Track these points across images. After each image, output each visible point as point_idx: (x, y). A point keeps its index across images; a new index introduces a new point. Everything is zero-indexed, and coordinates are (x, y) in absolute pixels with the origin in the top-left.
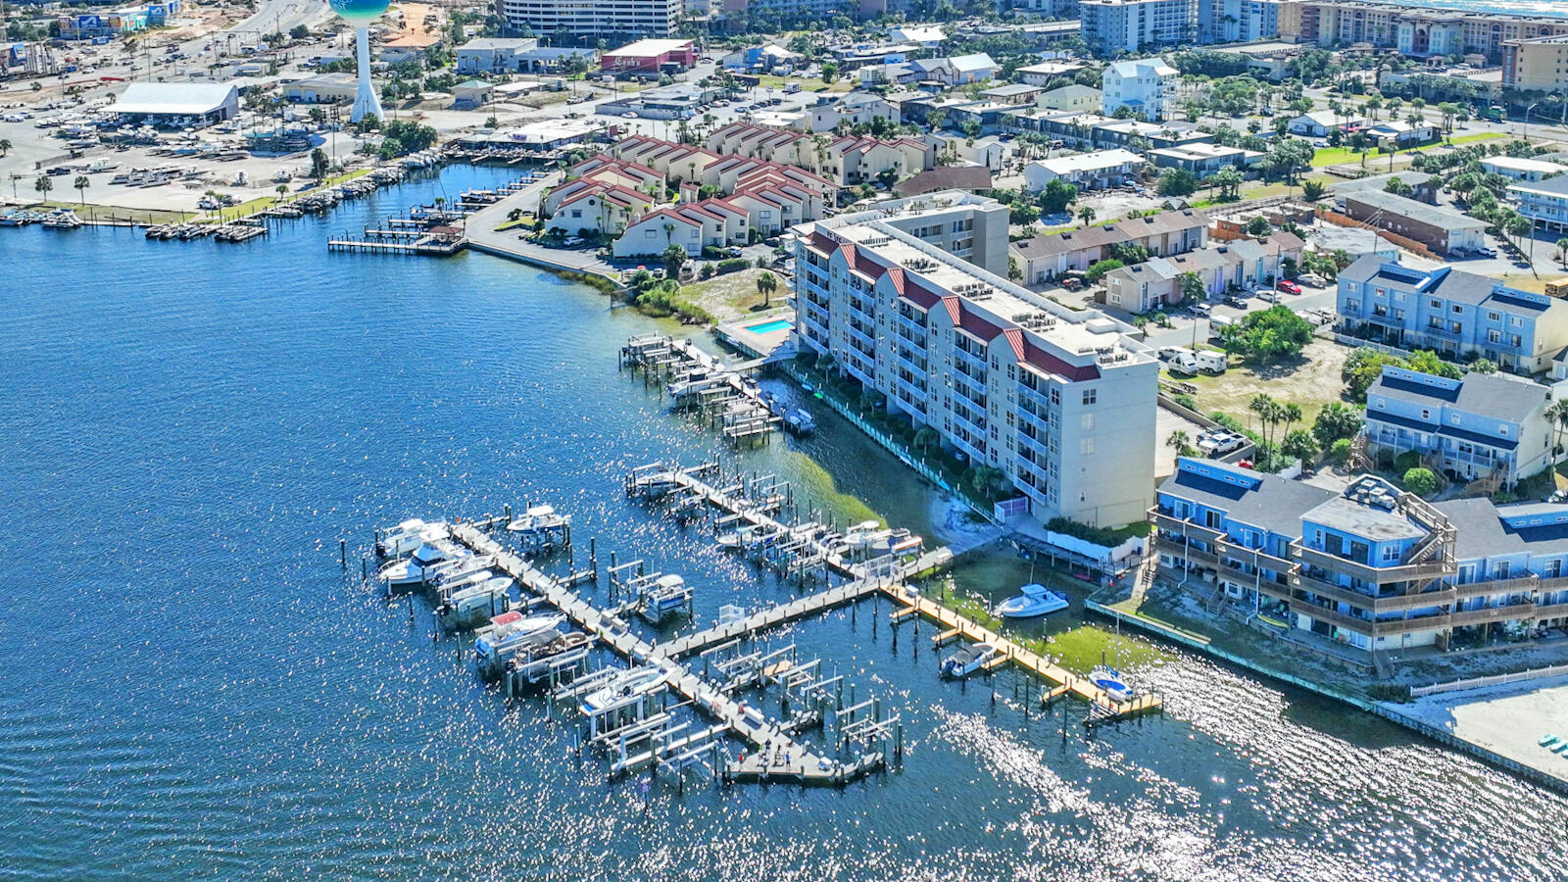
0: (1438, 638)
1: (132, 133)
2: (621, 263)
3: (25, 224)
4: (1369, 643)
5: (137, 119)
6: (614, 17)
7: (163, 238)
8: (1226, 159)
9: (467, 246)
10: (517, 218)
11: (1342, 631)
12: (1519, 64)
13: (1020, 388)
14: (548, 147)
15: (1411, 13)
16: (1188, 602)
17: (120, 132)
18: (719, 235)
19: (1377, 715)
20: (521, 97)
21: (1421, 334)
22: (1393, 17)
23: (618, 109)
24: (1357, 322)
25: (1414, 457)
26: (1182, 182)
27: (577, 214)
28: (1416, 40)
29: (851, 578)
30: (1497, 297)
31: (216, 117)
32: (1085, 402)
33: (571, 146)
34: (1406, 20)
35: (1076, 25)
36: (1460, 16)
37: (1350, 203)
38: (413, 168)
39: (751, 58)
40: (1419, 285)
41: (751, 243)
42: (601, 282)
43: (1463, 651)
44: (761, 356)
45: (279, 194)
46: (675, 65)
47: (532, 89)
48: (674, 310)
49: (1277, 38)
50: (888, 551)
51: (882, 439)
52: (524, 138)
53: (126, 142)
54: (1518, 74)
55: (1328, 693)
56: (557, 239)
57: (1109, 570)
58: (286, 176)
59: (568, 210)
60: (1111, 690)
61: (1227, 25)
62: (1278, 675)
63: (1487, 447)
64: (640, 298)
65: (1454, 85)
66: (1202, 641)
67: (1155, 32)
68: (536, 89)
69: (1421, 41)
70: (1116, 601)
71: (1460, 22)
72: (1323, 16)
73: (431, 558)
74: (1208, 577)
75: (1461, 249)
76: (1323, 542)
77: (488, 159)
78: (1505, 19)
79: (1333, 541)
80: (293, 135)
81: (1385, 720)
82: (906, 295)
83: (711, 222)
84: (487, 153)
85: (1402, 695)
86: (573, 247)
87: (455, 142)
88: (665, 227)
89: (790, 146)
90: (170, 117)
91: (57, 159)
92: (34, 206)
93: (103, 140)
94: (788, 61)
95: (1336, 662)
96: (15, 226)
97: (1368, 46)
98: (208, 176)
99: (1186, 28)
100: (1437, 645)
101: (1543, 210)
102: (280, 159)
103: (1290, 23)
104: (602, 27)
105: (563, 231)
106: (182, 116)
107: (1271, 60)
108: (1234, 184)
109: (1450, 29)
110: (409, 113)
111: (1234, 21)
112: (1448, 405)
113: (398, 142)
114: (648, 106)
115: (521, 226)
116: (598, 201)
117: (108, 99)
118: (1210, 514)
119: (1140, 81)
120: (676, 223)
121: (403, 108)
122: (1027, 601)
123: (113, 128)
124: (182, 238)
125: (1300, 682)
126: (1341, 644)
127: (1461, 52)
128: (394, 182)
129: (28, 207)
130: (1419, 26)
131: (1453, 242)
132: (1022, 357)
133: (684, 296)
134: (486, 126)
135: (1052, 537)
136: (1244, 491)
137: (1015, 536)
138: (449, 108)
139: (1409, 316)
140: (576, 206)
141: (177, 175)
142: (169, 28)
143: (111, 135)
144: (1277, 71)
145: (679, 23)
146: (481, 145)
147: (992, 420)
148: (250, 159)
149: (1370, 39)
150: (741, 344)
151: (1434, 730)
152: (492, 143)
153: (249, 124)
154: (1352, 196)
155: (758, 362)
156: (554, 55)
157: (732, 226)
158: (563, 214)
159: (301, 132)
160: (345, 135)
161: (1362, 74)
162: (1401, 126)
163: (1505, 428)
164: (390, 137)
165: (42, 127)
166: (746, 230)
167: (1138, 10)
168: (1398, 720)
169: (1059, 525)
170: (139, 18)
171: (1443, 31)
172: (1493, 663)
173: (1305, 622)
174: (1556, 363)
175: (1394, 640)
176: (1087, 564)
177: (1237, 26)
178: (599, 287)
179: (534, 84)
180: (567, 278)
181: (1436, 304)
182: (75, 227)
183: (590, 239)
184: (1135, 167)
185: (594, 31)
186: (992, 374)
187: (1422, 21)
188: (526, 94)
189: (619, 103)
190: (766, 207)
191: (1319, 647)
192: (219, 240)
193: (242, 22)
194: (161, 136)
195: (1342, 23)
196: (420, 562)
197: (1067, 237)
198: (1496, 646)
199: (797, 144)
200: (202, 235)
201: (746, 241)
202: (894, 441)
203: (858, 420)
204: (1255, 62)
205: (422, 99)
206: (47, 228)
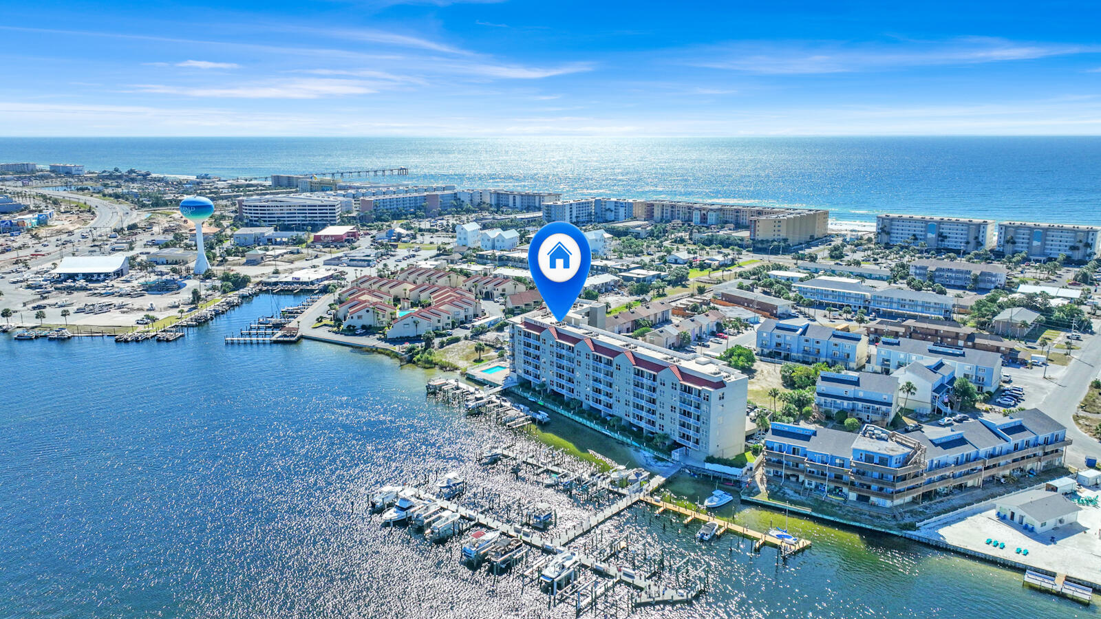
0: (914, 498)
1: (72, 284)
2: (394, 341)
3: (37, 337)
4: (888, 503)
5: (73, 277)
6: (308, 215)
7: (126, 341)
8: (653, 276)
9: (302, 337)
10: (321, 321)
11: (873, 499)
12: (757, 228)
13: (681, 394)
14: (312, 283)
15: (697, 206)
16: (790, 492)
17: (65, 284)
18: (439, 324)
19: (905, 537)
20: (280, 257)
21: (801, 355)
22: (689, 208)
23: (337, 262)
24: (766, 351)
25: (844, 414)
26: (642, 288)
27: (359, 317)
28: (701, 218)
29: (622, 496)
30: (835, 336)
31: (119, 274)
32: (720, 399)
33: (326, 282)
34: (697, 209)
35: (540, 214)
36: (720, 207)
37: (723, 295)
38: (243, 297)
39: (390, 234)
40: (798, 332)
41: (453, 328)
42: (388, 352)
43: (926, 503)
44: (498, 385)
45: (180, 314)
46: (350, 239)
47: (285, 253)
48: (436, 364)
49: (635, 219)
50: (637, 481)
51: (588, 424)
52: (299, 279)
53: (70, 290)
54: (757, 233)
55: (879, 529)
56: (351, 331)
57: (743, 480)
58: (177, 304)
59: (355, 316)
60: (786, 539)
61: (608, 213)
62: (852, 523)
63: (877, 406)
64: (415, 359)
65: (728, 239)
66: (808, 511)
67: (577, 217)
68: (286, 253)
69: (704, 219)
70: (755, 495)
71: (720, 210)
72: (655, 208)
73: (408, 506)
74: (793, 479)
75: (783, 314)
76: (863, 458)
77: (281, 290)
78: (740, 208)
79: (869, 458)
80: (167, 282)
81: (910, 539)
82: (595, 351)
83: (435, 318)
84: (280, 287)
85: (912, 527)
86: (360, 335)
87: (260, 282)
88: (414, 322)
89: (446, 278)
90: (92, 275)
91: (34, 301)
92: (36, 327)
93: (56, 289)
94: (407, 235)
95: (875, 514)
96: (31, 339)
97: (679, 221)
98: (130, 306)
99: (590, 214)
100: (914, 501)
101: (830, 297)
102: (165, 295)
103: (639, 211)
104: (302, 221)
105: (354, 327)
106: (99, 274)
107: (640, 229)
108: (663, 288)
109: (718, 213)
110: (222, 268)
111: (612, 211)
112: (857, 388)
113: (230, 284)
114: (351, 260)
115: (325, 325)
116: (371, 311)
117: (53, 267)
118: (794, 449)
119: (596, 240)
120: (419, 320)
121: (218, 265)
122: (716, 499)
123: (61, 282)
124: (137, 341)
125: (863, 526)
126: (873, 505)
127: (723, 223)
128: (237, 305)
129: (33, 328)
130: (703, 212)
131: (779, 311)
132: (681, 379)
133: (437, 355)
134: (274, 273)
135: (708, 466)
136: (810, 437)
137: (686, 467)
138: (244, 264)
139: (794, 347)
140: (359, 313)
141: (112, 306)
142: (51, 226)
143: (59, 286)
144: (643, 234)
145: (341, 217)
146: (276, 284)
147: (659, 410)
148: (147, 296)
149: (679, 218)
150: (484, 380)
151: (937, 542)
152: (281, 282)
153: (139, 279)
154: (724, 291)
155: (499, 389)
156: (285, 236)
157: (445, 319)
158: (352, 318)
159: (171, 281)
160: (195, 281)
161: (683, 234)
162: (720, 258)
163: (884, 397)
164: (224, 281)
165: (14, 283)
166: (450, 321)
167: (569, 207)
168: (917, 539)
169: (711, 460)
170: (34, 221)
171: (714, 214)
172: (940, 507)
173: (853, 496)
174: (867, 365)
175: (898, 502)
176: (731, 477)
177: (613, 213)
178: (388, 355)
179: (285, 251)
180: (367, 351)
181: (807, 341)
182: (69, 338)
183: (368, 330)
184: (616, 282)
185: (297, 222)
186: (659, 388)
187: (704, 209)
188: (282, 256)
189: (334, 259)
190: (457, 309)
191: (864, 507)
192: (159, 340)
193: (92, 222)
194: (91, 285)
195: (665, 211)
196: (402, 509)
197: (616, 317)
198: (938, 499)
199: (449, 277)
200: (147, 339)
201: (451, 327)
202: (596, 424)
203: (570, 415)
204: (632, 230)
205: (227, 261)
206: (51, 339)
